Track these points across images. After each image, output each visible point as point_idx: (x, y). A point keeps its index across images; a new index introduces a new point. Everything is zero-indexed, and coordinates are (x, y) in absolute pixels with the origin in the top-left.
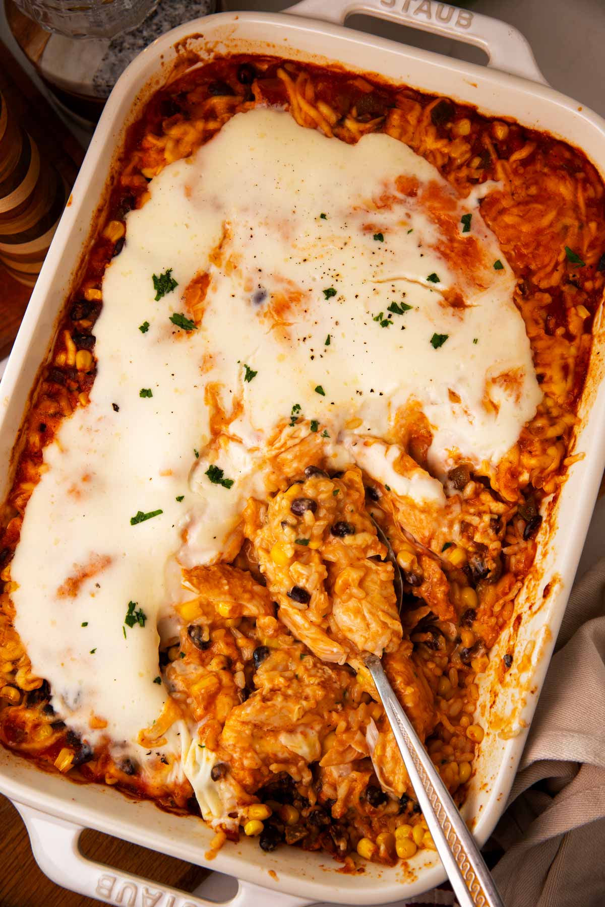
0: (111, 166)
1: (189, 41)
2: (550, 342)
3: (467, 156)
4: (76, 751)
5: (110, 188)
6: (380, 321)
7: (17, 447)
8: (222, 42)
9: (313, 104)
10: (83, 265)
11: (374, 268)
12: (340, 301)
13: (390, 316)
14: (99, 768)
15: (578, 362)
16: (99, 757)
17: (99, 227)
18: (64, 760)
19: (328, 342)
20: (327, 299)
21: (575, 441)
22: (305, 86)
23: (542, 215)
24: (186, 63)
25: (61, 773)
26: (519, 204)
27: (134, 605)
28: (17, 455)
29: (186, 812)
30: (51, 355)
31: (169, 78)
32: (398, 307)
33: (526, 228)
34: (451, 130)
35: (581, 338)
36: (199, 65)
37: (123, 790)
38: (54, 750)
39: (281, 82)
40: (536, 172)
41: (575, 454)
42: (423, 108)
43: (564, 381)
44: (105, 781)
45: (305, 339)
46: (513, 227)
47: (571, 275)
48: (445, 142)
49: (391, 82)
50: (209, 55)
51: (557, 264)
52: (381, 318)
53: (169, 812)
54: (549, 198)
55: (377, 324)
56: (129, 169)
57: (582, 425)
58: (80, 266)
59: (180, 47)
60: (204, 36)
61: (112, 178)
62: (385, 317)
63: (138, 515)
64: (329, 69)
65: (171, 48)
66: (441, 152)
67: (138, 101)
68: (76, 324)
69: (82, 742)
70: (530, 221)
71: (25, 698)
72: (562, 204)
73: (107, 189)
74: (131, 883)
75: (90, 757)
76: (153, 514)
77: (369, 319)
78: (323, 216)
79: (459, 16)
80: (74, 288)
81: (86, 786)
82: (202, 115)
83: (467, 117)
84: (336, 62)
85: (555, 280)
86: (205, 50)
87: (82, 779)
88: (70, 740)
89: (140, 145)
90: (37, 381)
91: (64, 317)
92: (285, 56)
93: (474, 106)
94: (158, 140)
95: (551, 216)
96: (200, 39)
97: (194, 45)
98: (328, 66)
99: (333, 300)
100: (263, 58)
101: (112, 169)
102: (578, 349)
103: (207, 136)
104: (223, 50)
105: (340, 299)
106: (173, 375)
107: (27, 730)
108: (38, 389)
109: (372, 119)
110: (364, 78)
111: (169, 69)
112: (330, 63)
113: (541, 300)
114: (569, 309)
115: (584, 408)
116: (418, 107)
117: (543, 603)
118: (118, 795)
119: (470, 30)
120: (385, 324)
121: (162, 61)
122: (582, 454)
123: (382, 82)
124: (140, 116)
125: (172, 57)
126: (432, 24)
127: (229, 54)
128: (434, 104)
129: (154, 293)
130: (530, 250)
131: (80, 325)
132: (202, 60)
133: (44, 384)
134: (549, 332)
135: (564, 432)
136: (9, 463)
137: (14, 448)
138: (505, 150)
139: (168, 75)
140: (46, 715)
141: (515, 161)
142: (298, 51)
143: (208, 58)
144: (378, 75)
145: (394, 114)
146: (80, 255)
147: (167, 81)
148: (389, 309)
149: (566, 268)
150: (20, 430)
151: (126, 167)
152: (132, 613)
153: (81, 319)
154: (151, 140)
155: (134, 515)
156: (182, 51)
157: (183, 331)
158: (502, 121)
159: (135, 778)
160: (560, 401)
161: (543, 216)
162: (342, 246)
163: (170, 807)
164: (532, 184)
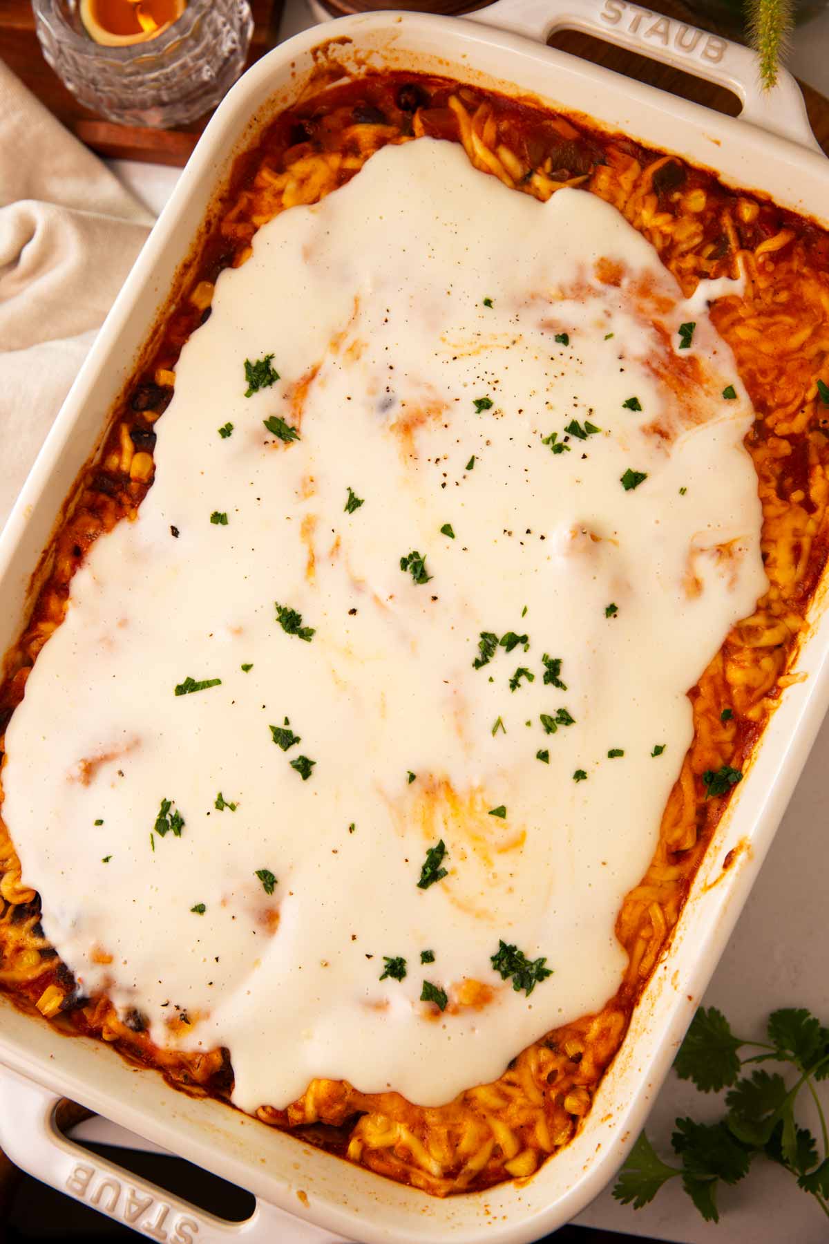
0: (208, 207)
1: (332, 47)
2: (782, 510)
3: (697, 240)
4: (67, 991)
5: (204, 238)
6: (551, 445)
7: (39, 574)
8: (377, 52)
9: (493, 148)
10: (156, 338)
11: (551, 378)
12: (496, 416)
13: (566, 439)
14: (96, 1017)
15: (816, 544)
16: (97, 1003)
17: (184, 287)
18: (49, 1001)
19: (470, 466)
20: (479, 412)
21: (797, 654)
22: (484, 123)
23: (792, 331)
24: (326, 78)
25: (45, 1017)
26: (760, 314)
27: (169, 804)
28: (38, 585)
29: (203, 1092)
30: (98, 456)
31: (301, 94)
32: (580, 429)
33: (767, 347)
34: (678, 202)
35: (824, 510)
36: (345, 81)
37: (123, 1050)
38: (38, 985)
39: (452, 115)
40: (790, 271)
41: (795, 672)
42: (643, 168)
43: (793, 568)
44: (101, 1036)
45: (438, 460)
46: (749, 343)
47: (821, 420)
48: (668, 217)
49: (603, 128)
50: (360, 68)
51: (804, 403)
52: (553, 442)
53: (179, 1089)
54: (805, 310)
55: (547, 449)
56: (234, 214)
57: (809, 634)
58: (152, 339)
59: (319, 54)
60: (354, 42)
61: (209, 224)
62: (560, 440)
63: (186, 682)
64: (521, 102)
65: (306, 53)
66: (661, 232)
67: (255, 122)
68: (138, 415)
69: (76, 980)
70: (772, 338)
71: (10, 910)
72: (821, 320)
73: (199, 237)
74: (116, 1181)
75: (84, 1002)
76: (207, 684)
77: (537, 442)
78: (488, 303)
79: (708, 44)
80: (140, 368)
81: (74, 1039)
82: (340, 148)
83: (702, 187)
84: (530, 93)
85: (799, 424)
86: (354, 61)
87: (72, 1029)
88: (60, 975)
89: (252, 182)
90: (76, 487)
91: (122, 405)
92: (463, 79)
93: (714, 172)
94: (276, 178)
95: (804, 334)
96: (347, 45)
97: (338, 53)
98: (520, 98)
99: (486, 414)
100: (432, 79)
101: (209, 211)
102: (819, 525)
103: (342, 178)
104: (378, 64)
105: (496, 413)
106: (259, 499)
107: (7, 953)
108: (76, 499)
109: (571, 177)
110: (566, 119)
111: (302, 83)
112: (523, 94)
113: (775, 449)
114: (814, 466)
115: (816, 609)
116: (636, 165)
117: (723, 875)
118: (115, 1056)
119: (722, 64)
120: (559, 449)
121: (292, 70)
122: (802, 674)
123: (590, 126)
124: (257, 144)
125: (307, 67)
126: (668, 52)
127: (386, 70)
128: (657, 165)
129: (245, 386)
130: (769, 379)
131: (143, 418)
132: (349, 75)
133: (86, 492)
134: (783, 494)
135: (785, 640)
136: (25, 594)
137: (34, 575)
138: (750, 238)
139: (300, 91)
140: (34, 936)
141: (763, 253)
142: (480, 74)
143: (358, 72)
144: (586, 116)
145: (601, 174)
146: (153, 324)
147: (298, 99)
148: (566, 430)
149: (815, 410)
150: (46, 552)
151: (230, 210)
152: (165, 816)
153: (145, 409)
154: (266, 176)
155: (182, 682)
156: (322, 59)
157: (280, 441)
158: (750, 196)
159: (143, 1036)
160: (785, 594)
161: (792, 333)
162: (509, 344)
163: (182, 1083)
164: (783, 289)
